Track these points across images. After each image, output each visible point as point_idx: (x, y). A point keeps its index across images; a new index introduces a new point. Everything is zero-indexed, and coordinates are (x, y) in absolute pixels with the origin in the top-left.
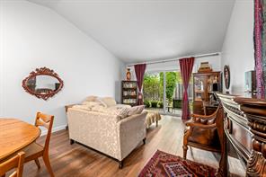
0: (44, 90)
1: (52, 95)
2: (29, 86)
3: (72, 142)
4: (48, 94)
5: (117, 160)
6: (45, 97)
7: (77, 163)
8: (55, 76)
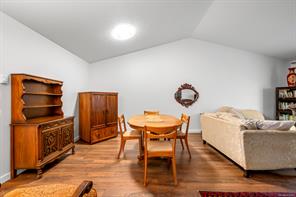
0: (187, 100)
1: (191, 104)
2: (178, 97)
3: (205, 142)
4: (188, 103)
5: (242, 168)
6: (187, 106)
7: (206, 156)
8: (193, 89)
